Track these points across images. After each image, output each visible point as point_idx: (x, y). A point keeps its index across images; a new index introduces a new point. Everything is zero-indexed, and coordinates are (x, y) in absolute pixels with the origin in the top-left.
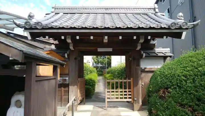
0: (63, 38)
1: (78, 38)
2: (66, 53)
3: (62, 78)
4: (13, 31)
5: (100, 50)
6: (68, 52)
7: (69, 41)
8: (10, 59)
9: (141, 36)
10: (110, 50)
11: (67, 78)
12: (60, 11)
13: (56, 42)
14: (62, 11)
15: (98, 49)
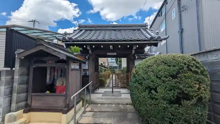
0: (85, 47)
1: (94, 47)
2: (87, 56)
3: (84, 72)
4: (53, 41)
5: (108, 54)
6: (88, 56)
7: (88, 48)
8: (61, 58)
9: (134, 45)
10: (115, 54)
11: (88, 72)
12: (83, 28)
13: (81, 49)
14: (85, 28)
15: (107, 53)
